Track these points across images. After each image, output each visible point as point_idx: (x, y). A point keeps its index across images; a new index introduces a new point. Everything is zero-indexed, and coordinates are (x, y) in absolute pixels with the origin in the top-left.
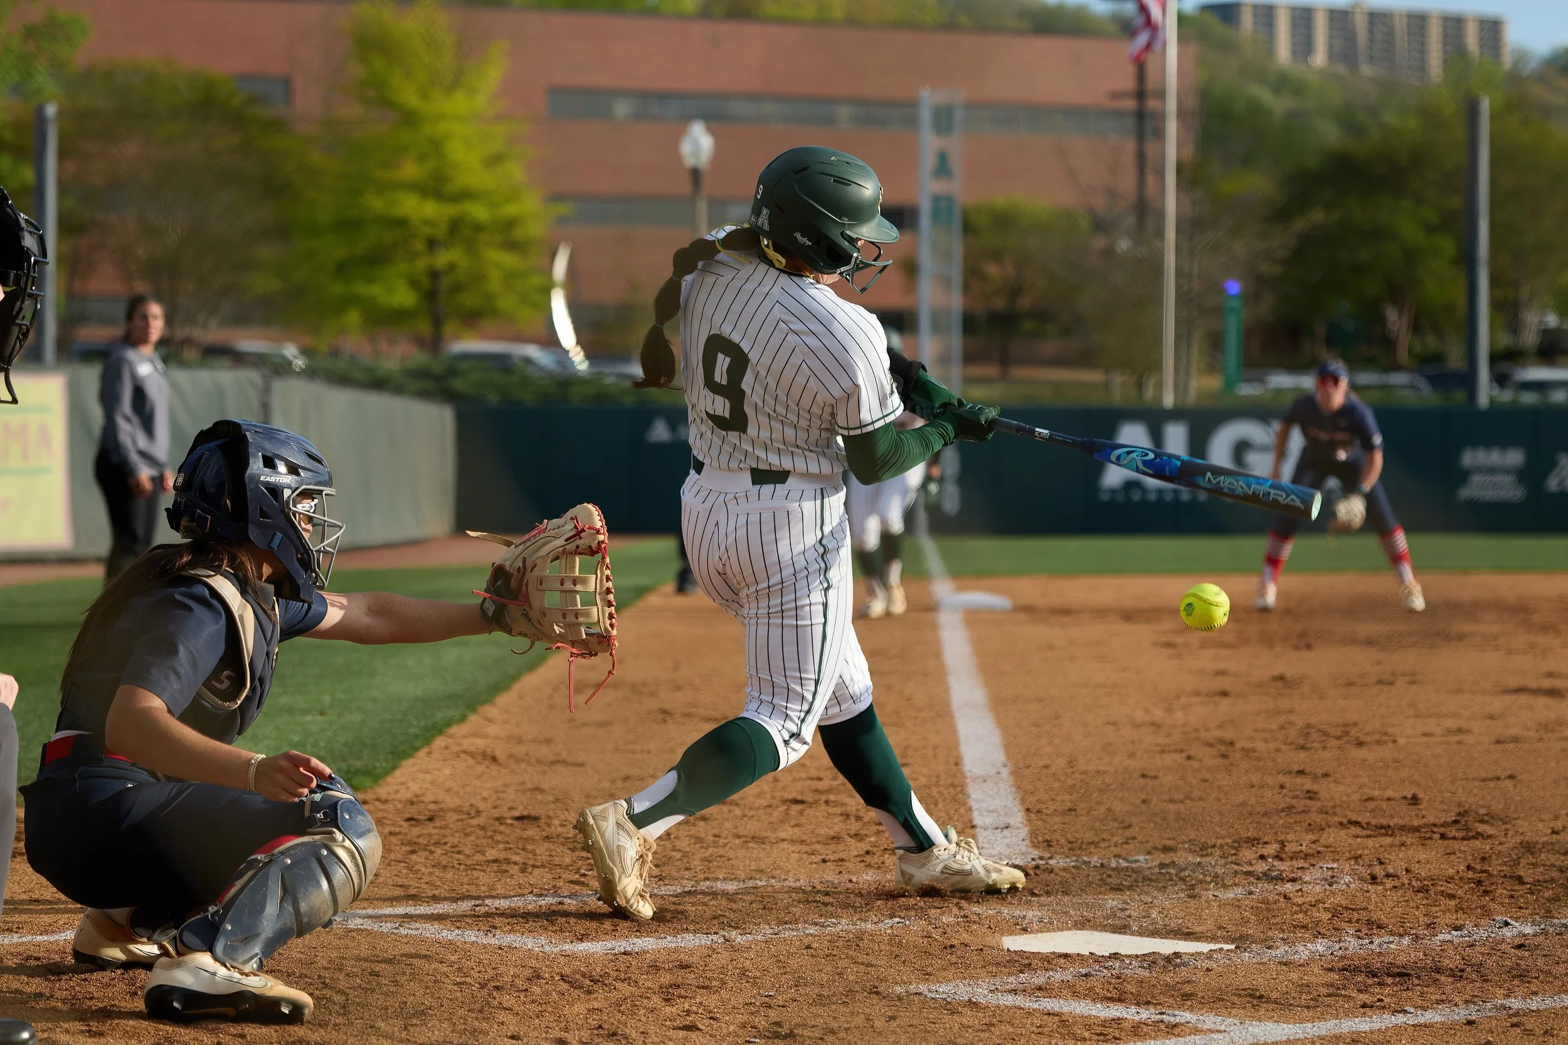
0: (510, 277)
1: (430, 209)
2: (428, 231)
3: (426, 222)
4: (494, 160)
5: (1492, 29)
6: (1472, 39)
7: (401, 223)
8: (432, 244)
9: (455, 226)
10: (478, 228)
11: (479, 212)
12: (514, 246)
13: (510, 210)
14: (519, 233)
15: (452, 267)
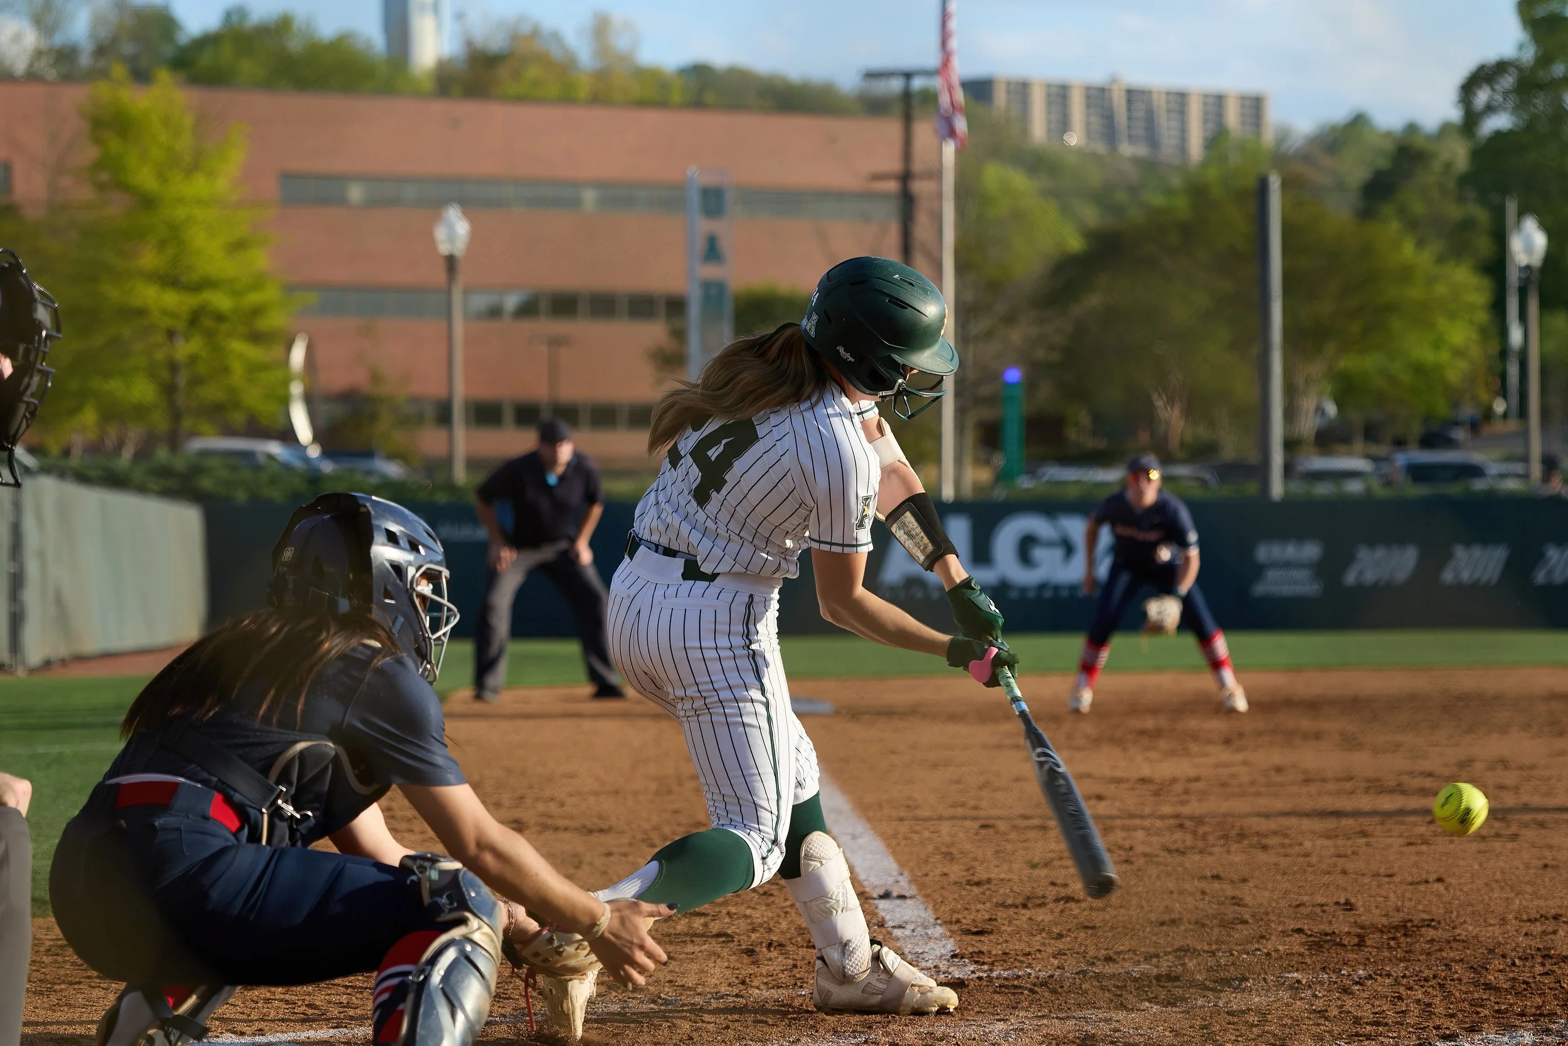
0: (254, 369)
1: (171, 299)
2: (167, 322)
3: (165, 312)
4: (238, 246)
5: (1254, 106)
6: (1232, 118)
7: (141, 312)
8: (171, 334)
9: (195, 319)
10: (220, 317)
11: (221, 301)
12: (256, 338)
13: (254, 298)
14: (264, 324)
15: (193, 359)
